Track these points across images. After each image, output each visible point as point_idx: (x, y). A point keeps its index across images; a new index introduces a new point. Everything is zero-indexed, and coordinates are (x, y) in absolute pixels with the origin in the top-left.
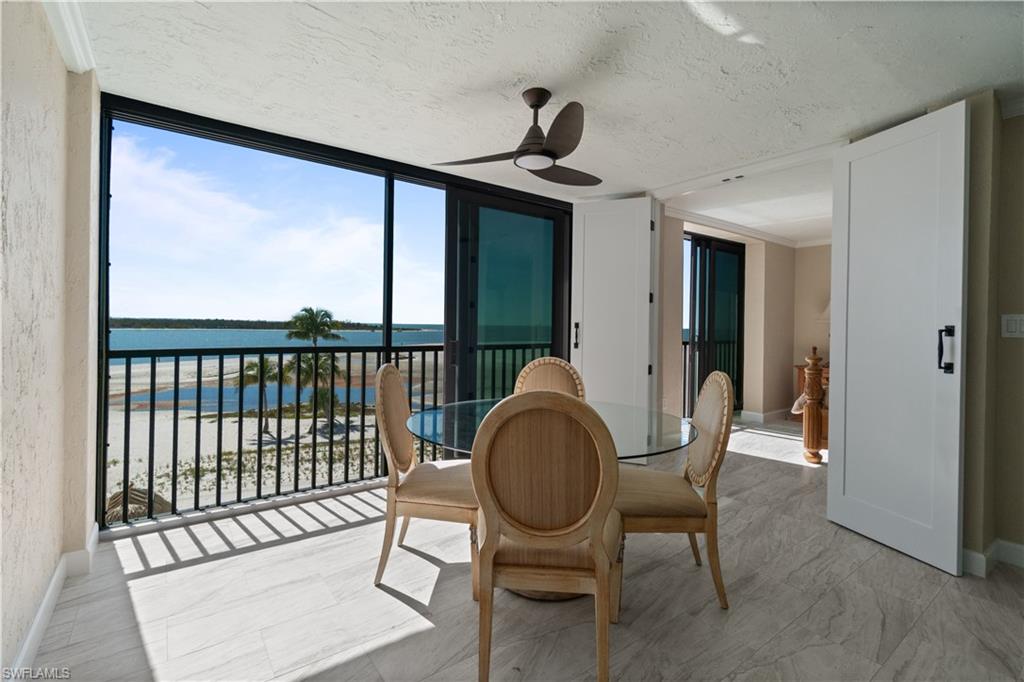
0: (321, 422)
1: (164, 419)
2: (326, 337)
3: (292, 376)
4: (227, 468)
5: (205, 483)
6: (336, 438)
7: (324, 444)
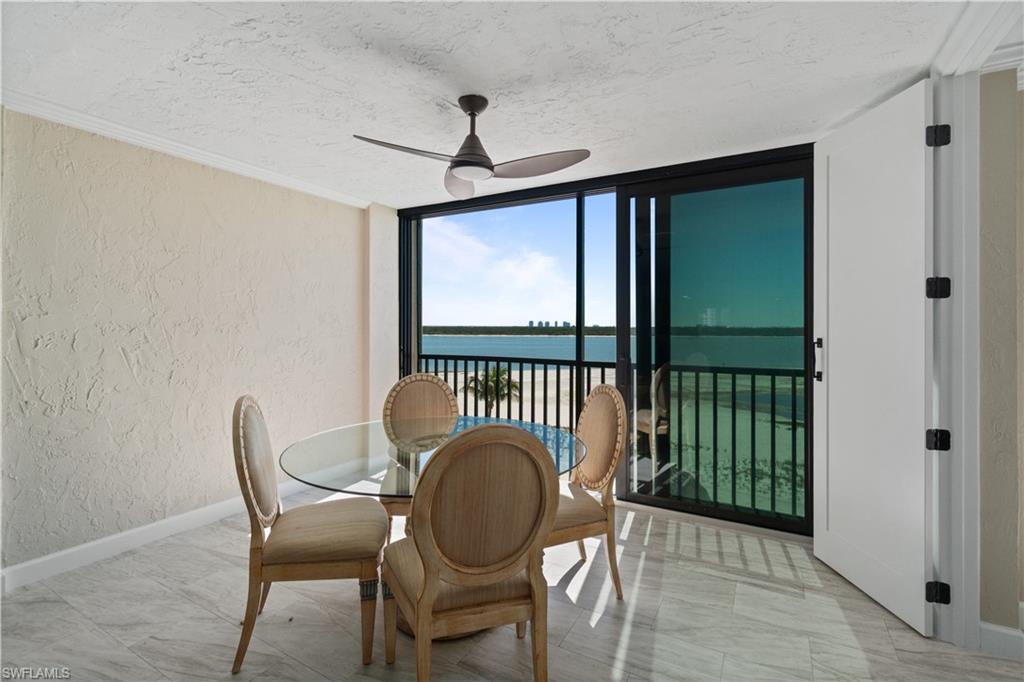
1: (743, 417)
4: (784, 478)
5: (761, 485)
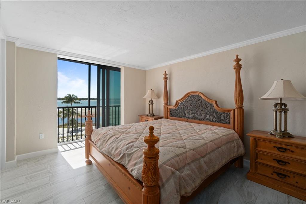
0: (71, 129)
2: (75, 103)
3: (61, 115)
6: (74, 134)
7: (70, 136)
